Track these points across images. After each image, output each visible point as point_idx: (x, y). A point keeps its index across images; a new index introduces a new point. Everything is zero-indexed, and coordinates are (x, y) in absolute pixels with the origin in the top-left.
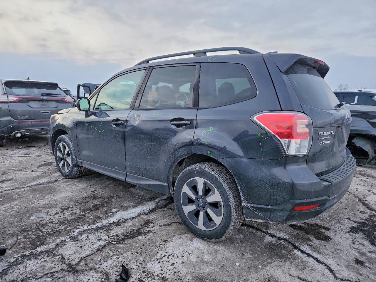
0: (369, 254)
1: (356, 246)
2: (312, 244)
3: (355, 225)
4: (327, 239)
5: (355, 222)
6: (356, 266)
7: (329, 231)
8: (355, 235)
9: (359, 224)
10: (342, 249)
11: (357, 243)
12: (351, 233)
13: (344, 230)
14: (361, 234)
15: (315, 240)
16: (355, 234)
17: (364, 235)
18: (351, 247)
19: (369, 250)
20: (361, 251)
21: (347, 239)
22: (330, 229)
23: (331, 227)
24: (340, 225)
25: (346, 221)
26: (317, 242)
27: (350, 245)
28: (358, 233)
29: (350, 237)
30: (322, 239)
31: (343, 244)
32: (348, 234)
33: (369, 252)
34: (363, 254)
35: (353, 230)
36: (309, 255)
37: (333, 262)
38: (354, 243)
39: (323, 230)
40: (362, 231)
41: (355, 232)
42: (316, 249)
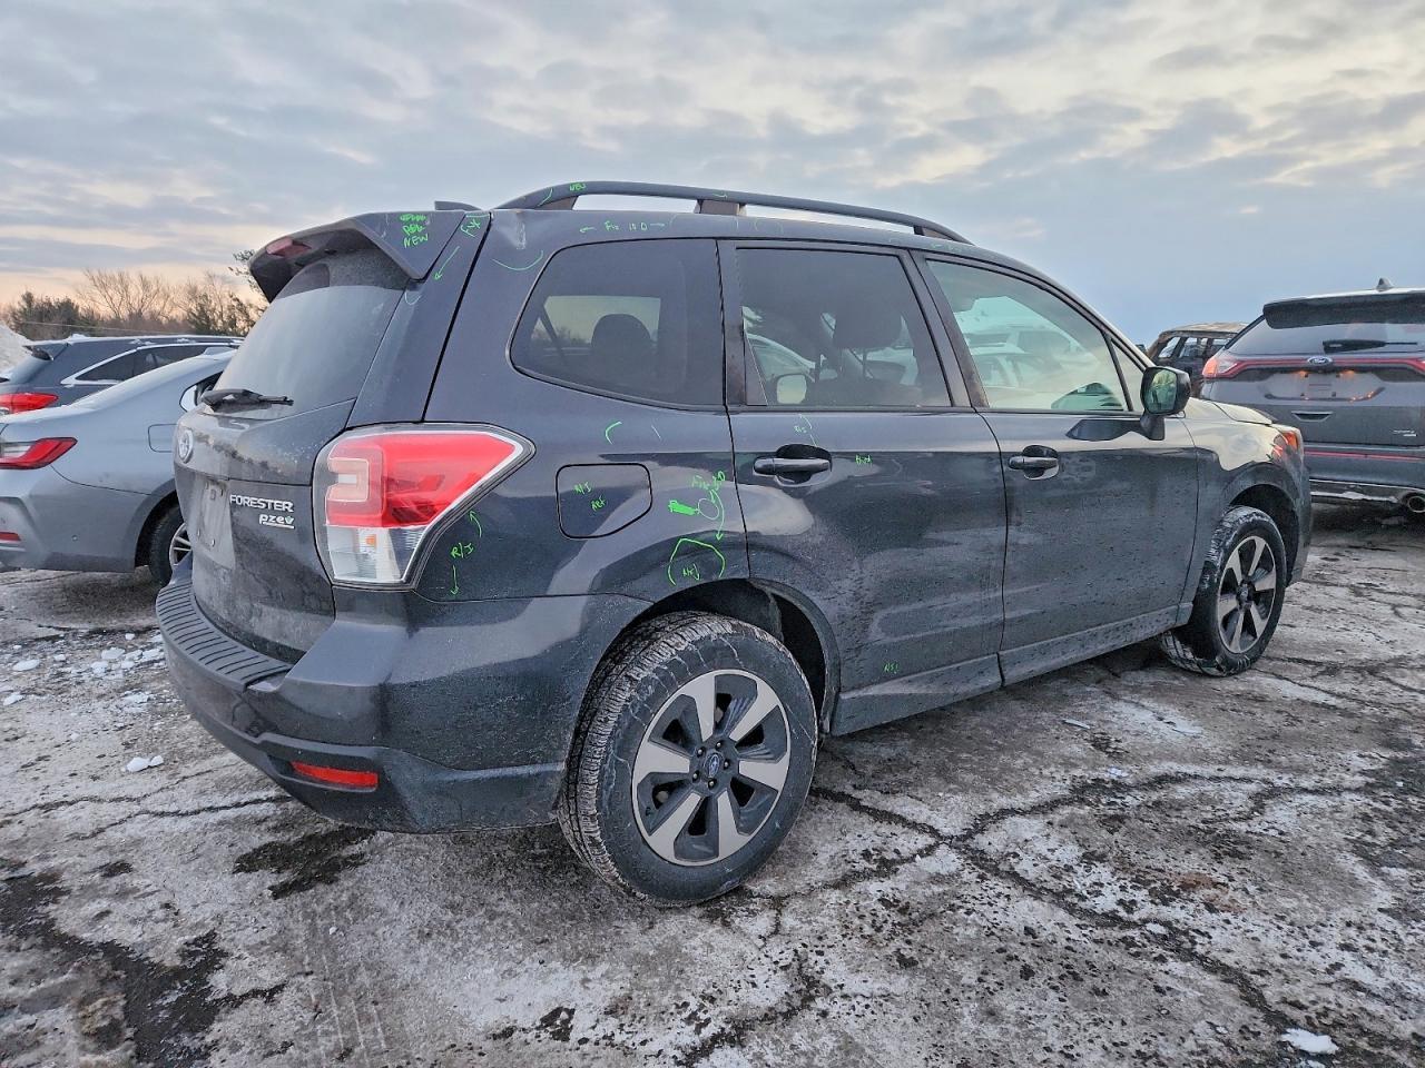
0: (104, 904)
1: (153, 902)
2: (263, 827)
3: (220, 982)
4: (247, 863)
5: (234, 1001)
6: (120, 857)
7: (270, 888)
8: (187, 938)
9: (209, 999)
10: (183, 868)
11: (160, 914)
12: (202, 933)
13: (233, 926)
14: (172, 961)
15: (268, 839)
16: (187, 944)
17: (156, 960)
18: (165, 891)
19: (112, 918)
20: (131, 896)
21: (195, 906)
22: (276, 897)
23: (278, 906)
24: (264, 936)
25: (267, 978)
26: (257, 839)
27: (173, 893)
28: (185, 954)
29: (193, 920)
30: (257, 852)
31: (193, 881)
32: (212, 925)
33: (107, 913)
34: (122, 894)
35: (206, 954)
36: (238, 805)
37: (175, 828)
38: (167, 906)
39: (286, 877)
40: (178, 973)
41: (193, 948)
42: (238, 823)
